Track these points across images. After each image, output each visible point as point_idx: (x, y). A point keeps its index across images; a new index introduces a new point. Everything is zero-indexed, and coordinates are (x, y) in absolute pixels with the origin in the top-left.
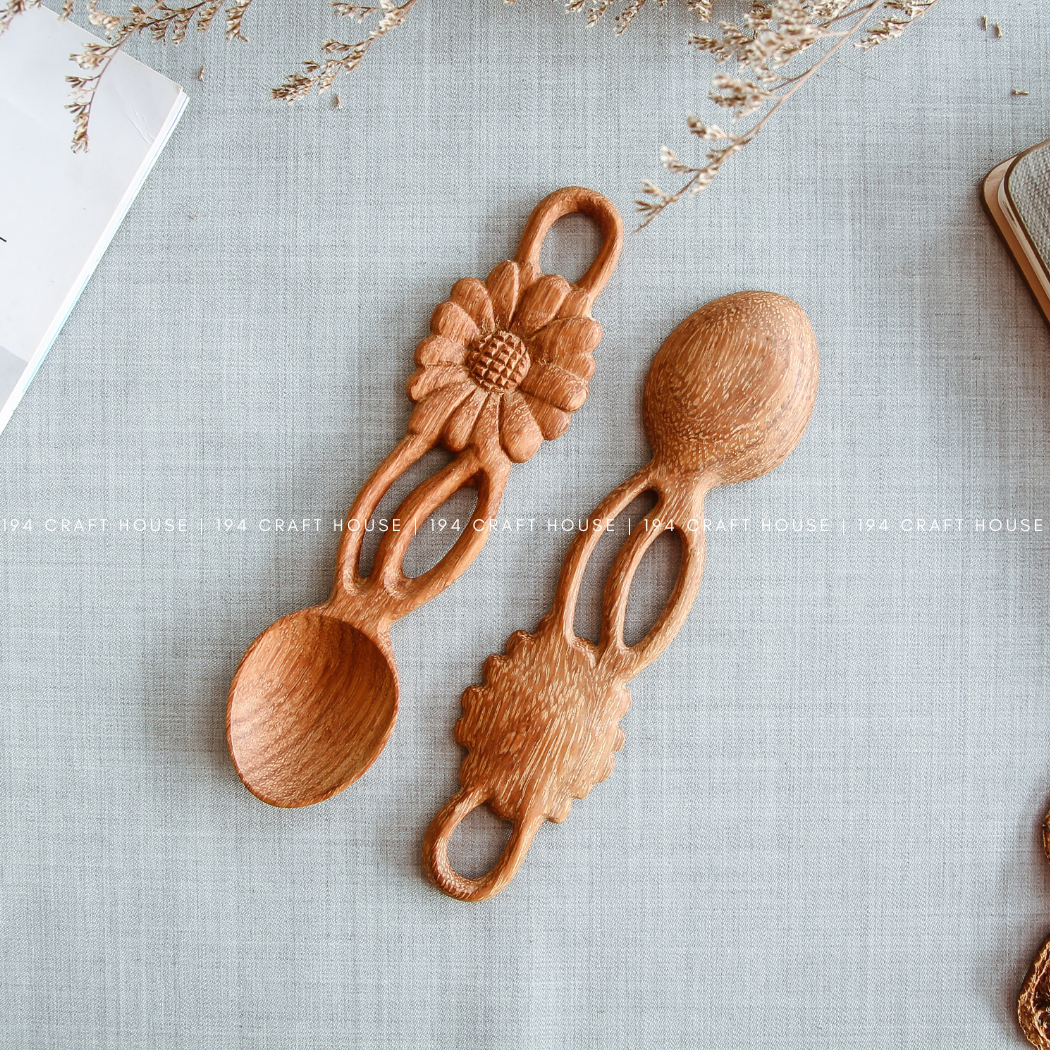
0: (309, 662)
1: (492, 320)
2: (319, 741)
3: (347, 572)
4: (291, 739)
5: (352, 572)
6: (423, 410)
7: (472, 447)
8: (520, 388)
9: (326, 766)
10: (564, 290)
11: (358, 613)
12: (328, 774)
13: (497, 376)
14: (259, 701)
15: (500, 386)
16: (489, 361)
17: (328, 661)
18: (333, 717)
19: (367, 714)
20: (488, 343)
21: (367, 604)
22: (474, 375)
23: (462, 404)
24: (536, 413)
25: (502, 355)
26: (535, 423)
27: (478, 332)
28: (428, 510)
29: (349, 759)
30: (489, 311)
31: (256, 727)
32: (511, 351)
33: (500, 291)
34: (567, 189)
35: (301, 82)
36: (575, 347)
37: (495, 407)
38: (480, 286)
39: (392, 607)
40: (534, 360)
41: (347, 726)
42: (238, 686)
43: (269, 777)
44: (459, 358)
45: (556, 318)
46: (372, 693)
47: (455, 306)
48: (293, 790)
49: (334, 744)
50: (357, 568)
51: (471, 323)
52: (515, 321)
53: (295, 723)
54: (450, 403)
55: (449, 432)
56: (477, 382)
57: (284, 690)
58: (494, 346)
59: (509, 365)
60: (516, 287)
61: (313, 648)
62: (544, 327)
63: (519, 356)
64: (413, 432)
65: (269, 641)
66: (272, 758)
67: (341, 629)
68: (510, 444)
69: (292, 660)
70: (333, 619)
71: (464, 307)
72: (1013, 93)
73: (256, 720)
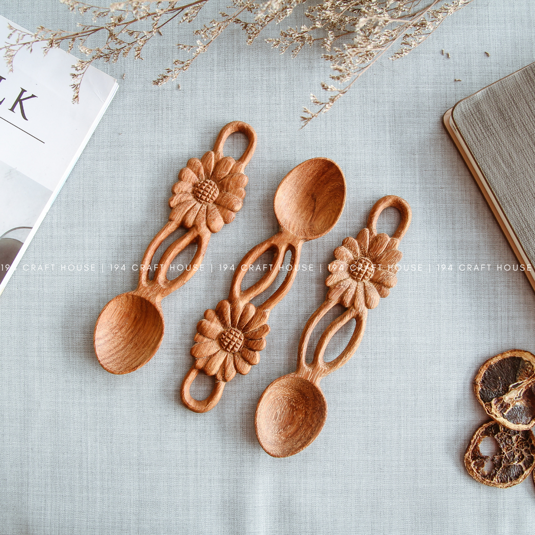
0: (128, 315)
1: (204, 175)
2: (132, 348)
3: (144, 277)
4: (121, 347)
5: (145, 277)
6: (175, 211)
7: (195, 226)
8: (215, 203)
9: (135, 358)
10: (233, 163)
11: (148, 294)
12: (135, 361)
13: (205, 197)
14: (107, 331)
15: (207, 201)
16: (202, 191)
17: (136, 315)
18: (138, 338)
19: (152, 337)
20: (202, 184)
21: (151, 290)
22: (196, 197)
23: (191, 209)
24: (221, 212)
25: (207, 189)
26: (221, 216)
27: (198, 180)
28: (177, 252)
29: (144, 355)
30: (202, 171)
31: (106, 342)
32: (211, 187)
33: (207, 163)
34: (234, 122)
35: (165, 77)
36: (237, 185)
37: (204, 210)
38: (198, 161)
39: (161, 291)
40: (220, 191)
41: (144, 342)
42: (99, 324)
43: (111, 362)
44: (190, 191)
45: (229, 174)
46: (154, 327)
47: (188, 169)
48: (121, 367)
49: (138, 349)
50: (148, 276)
51: (195, 176)
52: (213, 175)
53: (122, 341)
54: (186, 208)
55: (185, 220)
56: (197, 200)
57: (118, 327)
58: (204, 185)
59: (210, 193)
60: (213, 161)
61: (130, 309)
62: (225, 177)
63: (214, 190)
64: (171, 220)
65: (112, 306)
66: (112, 355)
67: (141, 301)
68: (210, 225)
69: (121, 314)
70: (138, 297)
71: (192, 169)
72: (455, 80)
73: (106, 339)
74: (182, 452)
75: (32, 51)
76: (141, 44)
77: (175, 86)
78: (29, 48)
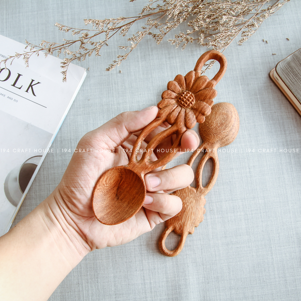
72: (273, 54)
74: (142, 284)
75: (39, 55)
76: (99, 48)
77: (118, 71)
78: (37, 53)
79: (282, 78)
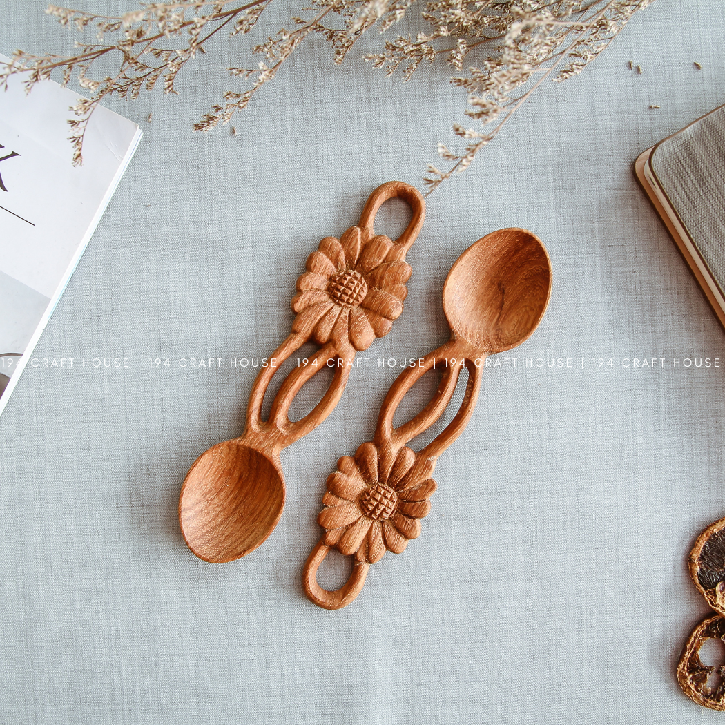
0: (230, 473)
1: (344, 264)
2: (236, 522)
3: (254, 417)
4: (219, 520)
5: (257, 418)
6: (301, 318)
7: (332, 341)
8: (361, 305)
9: (240, 538)
10: (389, 245)
11: (260, 443)
12: (241, 543)
13: (347, 297)
14: (199, 497)
15: (349, 303)
16: (342, 289)
17: (242, 473)
18: (244, 508)
19: (266, 506)
20: (341, 278)
21: (266, 437)
22: (333, 297)
23: (325, 315)
24: (371, 320)
25: (350, 285)
26: (371, 327)
27: (336, 271)
28: (304, 380)
29: (254, 533)
30: (342, 257)
31: (197, 514)
32: (356, 282)
33: (349, 245)
36: (395, 280)
37: (345, 316)
38: (337, 242)
39: (281, 439)
40: (370, 288)
41: (253, 513)
42: (186, 488)
43: (204, 544)
44: (324, 286)
45: (383, 262)
46: (268, 492)
47: (321, 254)
48: (220, 552)
49: (245, 524)
50: (260, 415)
51: (331, 265)
52: (358, 264)
53: (221, 511)
54: (318, 314)
55: (317, 332)
56: (335, 302)
57: (214, 491)
58: (346, 279)
59: (354, 291)
60: (359, 242)
61: (232, 465)
62: (377, 267)
63: (361, 285)
64: (295, 332)
65: (205, 460)
66: (207, 532)
67: (250, 453)
68: (355, 340)
69: (219, 472)
70: (245, 447)
71: (327, 255)
73: (197, 509)
77: (227, 130)
79: (665, 187)
